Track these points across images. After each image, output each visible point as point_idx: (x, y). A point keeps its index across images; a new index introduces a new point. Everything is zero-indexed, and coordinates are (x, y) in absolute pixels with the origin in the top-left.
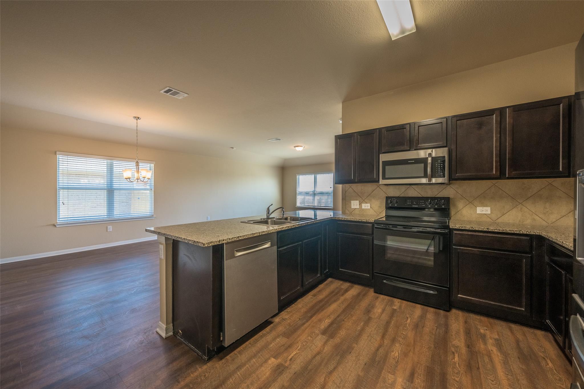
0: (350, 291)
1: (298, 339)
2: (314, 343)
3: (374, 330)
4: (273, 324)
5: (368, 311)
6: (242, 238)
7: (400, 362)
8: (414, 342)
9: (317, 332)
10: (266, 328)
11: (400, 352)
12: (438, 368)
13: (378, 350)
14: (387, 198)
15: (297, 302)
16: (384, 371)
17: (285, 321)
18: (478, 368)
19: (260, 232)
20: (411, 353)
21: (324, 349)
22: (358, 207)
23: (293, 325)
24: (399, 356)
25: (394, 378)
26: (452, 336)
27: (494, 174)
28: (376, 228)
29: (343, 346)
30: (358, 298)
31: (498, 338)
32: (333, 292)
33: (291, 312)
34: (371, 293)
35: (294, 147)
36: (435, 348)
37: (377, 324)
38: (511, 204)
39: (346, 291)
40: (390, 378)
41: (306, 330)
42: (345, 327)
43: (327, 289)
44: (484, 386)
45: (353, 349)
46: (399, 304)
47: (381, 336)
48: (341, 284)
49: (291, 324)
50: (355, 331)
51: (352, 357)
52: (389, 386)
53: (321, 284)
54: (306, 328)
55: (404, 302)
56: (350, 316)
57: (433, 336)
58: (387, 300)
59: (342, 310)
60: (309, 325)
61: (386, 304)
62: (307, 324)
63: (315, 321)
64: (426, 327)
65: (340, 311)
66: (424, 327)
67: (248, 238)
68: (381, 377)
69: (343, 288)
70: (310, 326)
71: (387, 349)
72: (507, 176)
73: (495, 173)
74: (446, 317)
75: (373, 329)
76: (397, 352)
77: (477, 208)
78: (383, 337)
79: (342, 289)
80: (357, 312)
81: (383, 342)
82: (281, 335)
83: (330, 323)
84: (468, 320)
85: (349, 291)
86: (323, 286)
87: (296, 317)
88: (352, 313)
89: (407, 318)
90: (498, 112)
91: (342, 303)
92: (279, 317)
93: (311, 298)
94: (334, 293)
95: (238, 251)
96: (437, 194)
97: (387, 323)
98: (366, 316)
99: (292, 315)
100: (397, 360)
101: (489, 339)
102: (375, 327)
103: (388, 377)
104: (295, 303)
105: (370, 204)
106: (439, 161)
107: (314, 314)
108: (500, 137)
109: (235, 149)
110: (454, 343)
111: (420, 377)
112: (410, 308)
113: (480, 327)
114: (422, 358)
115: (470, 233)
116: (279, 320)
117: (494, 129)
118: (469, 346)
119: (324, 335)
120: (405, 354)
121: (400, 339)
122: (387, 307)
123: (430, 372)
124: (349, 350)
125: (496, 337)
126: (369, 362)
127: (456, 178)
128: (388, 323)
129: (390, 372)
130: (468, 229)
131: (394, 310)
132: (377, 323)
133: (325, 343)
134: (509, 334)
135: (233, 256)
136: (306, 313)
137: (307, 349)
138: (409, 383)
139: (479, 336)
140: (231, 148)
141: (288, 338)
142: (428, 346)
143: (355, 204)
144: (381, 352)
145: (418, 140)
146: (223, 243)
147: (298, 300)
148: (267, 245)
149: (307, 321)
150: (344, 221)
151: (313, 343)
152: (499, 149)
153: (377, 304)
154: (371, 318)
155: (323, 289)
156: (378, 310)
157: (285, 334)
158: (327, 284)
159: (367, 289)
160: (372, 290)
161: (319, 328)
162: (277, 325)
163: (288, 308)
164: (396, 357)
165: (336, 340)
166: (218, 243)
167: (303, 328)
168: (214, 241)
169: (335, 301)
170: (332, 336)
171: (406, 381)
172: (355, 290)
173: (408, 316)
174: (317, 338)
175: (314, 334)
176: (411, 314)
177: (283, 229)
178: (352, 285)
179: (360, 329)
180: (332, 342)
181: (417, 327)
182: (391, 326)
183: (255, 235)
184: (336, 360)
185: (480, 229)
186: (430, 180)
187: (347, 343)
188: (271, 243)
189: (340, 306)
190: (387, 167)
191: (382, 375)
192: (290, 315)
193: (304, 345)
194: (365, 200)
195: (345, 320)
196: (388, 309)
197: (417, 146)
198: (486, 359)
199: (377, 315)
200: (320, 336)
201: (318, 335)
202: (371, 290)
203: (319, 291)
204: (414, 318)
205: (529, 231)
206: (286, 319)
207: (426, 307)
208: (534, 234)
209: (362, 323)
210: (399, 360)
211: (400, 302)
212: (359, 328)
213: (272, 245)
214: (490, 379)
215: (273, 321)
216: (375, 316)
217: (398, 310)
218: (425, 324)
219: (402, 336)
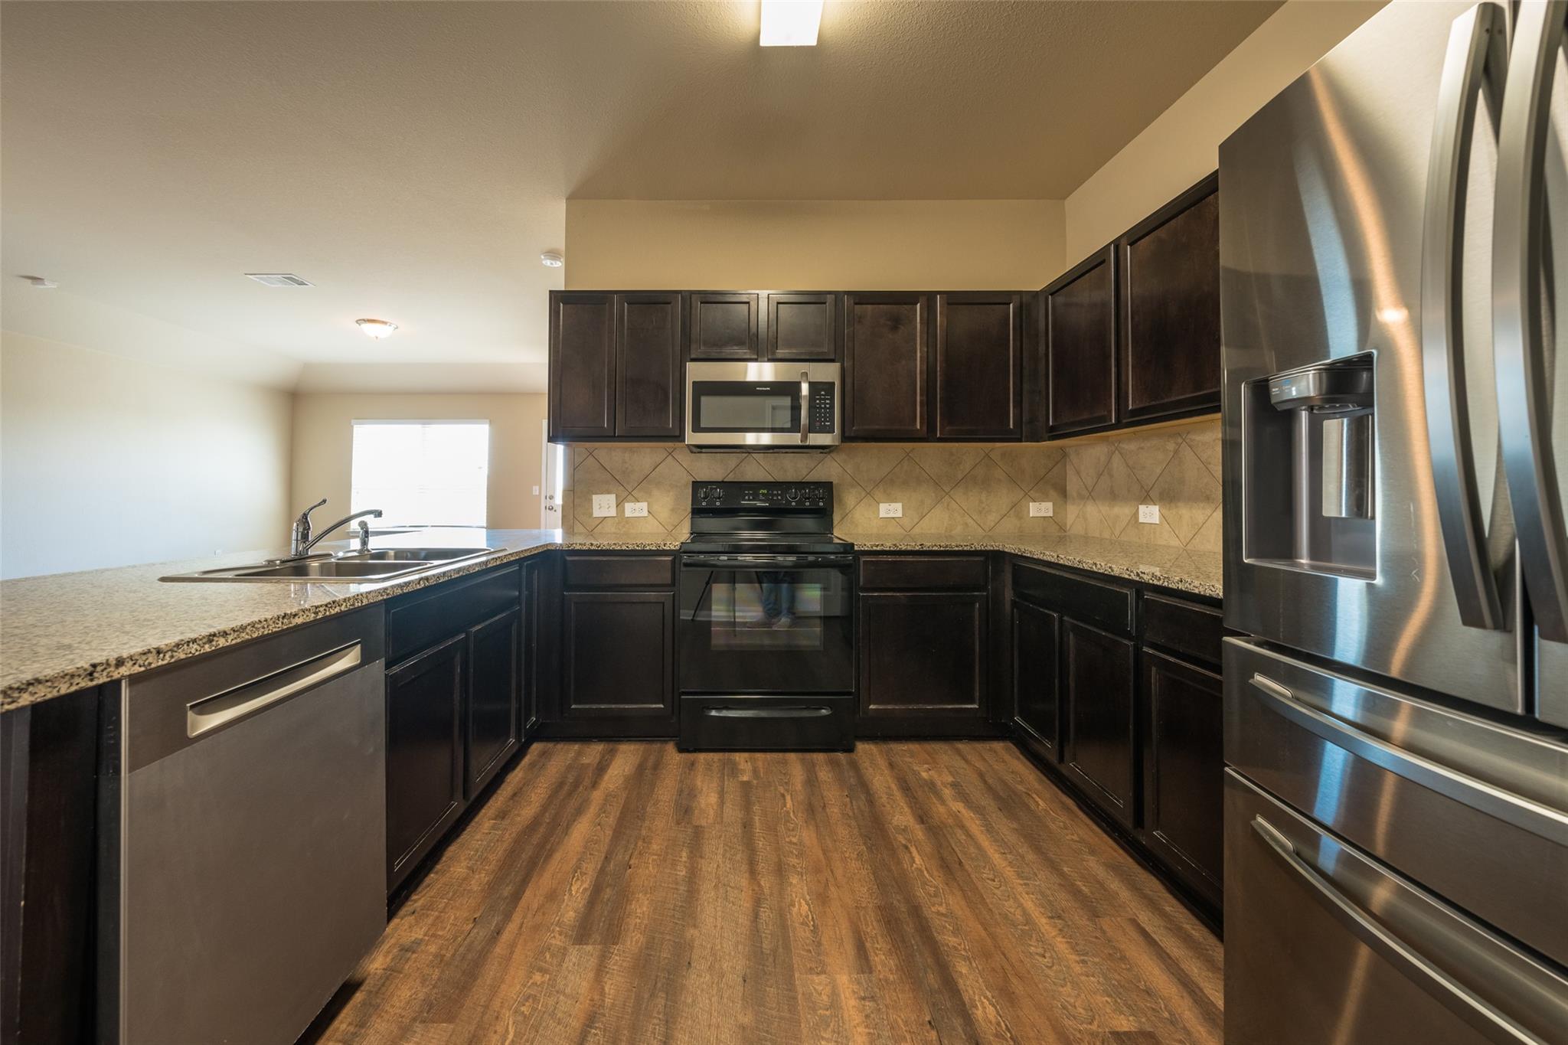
0: (611, 767)
1: (496, 1004)
2: (562, 987)
3: (724, 863)
4: (362, 988)
5: (686, 811)
6: (231, 641)
7: (822, 926)
8: (824, 854)
9: (557, 941)
10: (336, 1023)
11: (808, 897)
12: (899, 901)
13: (757, 918)
14: (697, 485)
15: (444, 859)
16: (797, 975)
17: (414, 952)
18: (960, 863)
19: (317, 607)
20: (832, 889)
21: (602, 993)
22: (613, 512)
23: (454, 955)
24: (812, 909)
25: (830, 983)
26: (884, 806)
27: (918, 430)
28: (686, 565)
29: (660, 951)
30: (642, 779)
31: (954, 780)
32: (561, 785)
33: (429, 907)
34: (672, 755)
35: (357, 322)
36: (870, 849)
37: (722, 839)
38: (933, 495)
39: (601, 769)
40: (820, 988)
41: (512, 953)
42: (643, 886)
43: (538, 780)
44: (988, 901)
45: (692, 948)
46: (749, 764)
47: (745, 872)
48: (579, 754)
49: (448, 955)
50: (674, 886)
51: (701, 976)
52: (828, 1013)
53: (514, 769)
54: (512, 947)
55: (758, 755)
56: (640, 843)
57: (853, 823)
58: (718, 764)
59: (611, 833)
60: (521, 927)
61: (719, 775)
62: (512, 927)
63: (536, 905)
64: (830, 806)
65: (607, 841)
66: (825, 806)
67: (263, 636)
68: (800, 997)
69: (589, 764)
70: (524, 929)
71: (776, 902)
72: (938, 435)
73: (920, 427)
74: (854, 766)
75: (719, 858)
76: (801, 900)
77: (881, 504)
78: (753, 872)
79: (584, 767)
80: (656, 825)
81: (759, 885)
82: (414, 1020)
83: (589, 893)
84: (893, 760)
85: (608, 766)
86: (520, 775)
87: (456, 918)
88: (644, 832)
89: (783, 796)
90: (923, 299)
91: (603, 810)
92: (385, 947)
93: (494, 828)
94: (566, 788)
95: (204, 708)
96: (805, 474)
97: (745, 827)
98: (685, 827)
99: (438, 918)
100: (812, 923)
101: (943, 788)
102: (721, 851)
103: (815, 989)
104: (438, 867)
105: (648, 504)
106: (823, 393)
107: (525, 881)
108: (928, 352)
109: (49, 285)
110: (895, 822)
111: (879, 947)
112: (776, 767)
113: (918, 769)
114: (859, 891)
115: (890, 559)
116: (388, 960)
117: (918, 334)
118: (923, 818)
119: (586, 944)
120: (822, 898)
121: (793, 861)
122: (726, 783)
123: (890, 921)
124: (682, 957)
125: (950, 779)
126: (749, 968)
127: (852, 435)
128: (747, 825)
129: (811, 969)
130: (888, 549)
131: (746, 786)
132: (720, 837)
133: (601, 970)
134: (963, 764)
135: (177, 738)
136: (492, 887)
137: (544, 1024)
138: (866, 975)
139: (926, 789)
140: (30, 281)
141: (450, 1019)
142: (856, 853)
143: (603, 505)
144: (767, 920)
145: (777, 338)
146: (116, 676)
147: (445, 850)
148: (349, 660)
149: (508, 917)
150: (589, 552)
151: (558, 992)
152: (925, 377)
153: (699, 783)
154: (701, 827)
155: (526, 783)
156: (708, 799)
157: (431, 1006)
158: (532, 765)
159: (656, 746)
160: (670, 748)
161: (558, 924)
162: (383, 985)
163: (414, 897)
164: (807, 916)
165: (632, 942)
166: (85, 683)
167: (499, 949)
168: (49, 672)
169: (579, 811)
170: (613, 935)
171: (858, 973)
172: (626, 758)
173: (782, 792)
174: (565, 965)
175: (548, 956)
176: (786, 783)
177: (410, 589)
178: (611, 746)
179: (684, 873)
180: (620, 959)
181: (813, 810)
182: (758, 831)
183: (299, 621)
184: (659, 1013)
185: (909, 548)
186: (804, 438)
187: (668, 938)
188: (362, 647)
189: (599, 825)
190: (705, 400)
191: (800, 990)
192: (430, 920)
193: (525, 1016)
194: (635, 491)
195: (632, 862)
196: (731, 785)
197: (774, 353)
198: (959, 833)
199: (712, 812)
200: (574, 954)
201: (564, 952)
202: (667, 748)
203: (515, 794)
204: (796, 790)
205: (985, 545)
206: (418, 942)
207: (808, 756)
208: (992, 548)
209: (684, 854)
210: (816, 921)
211: (751, 759)
212: (682, 873)
213: (366, 659)
214: (988, 879)
215: (358, 976)
216: (707, 818)
217: (755, 782)
218: (825, 799)
219: (794, 851)
